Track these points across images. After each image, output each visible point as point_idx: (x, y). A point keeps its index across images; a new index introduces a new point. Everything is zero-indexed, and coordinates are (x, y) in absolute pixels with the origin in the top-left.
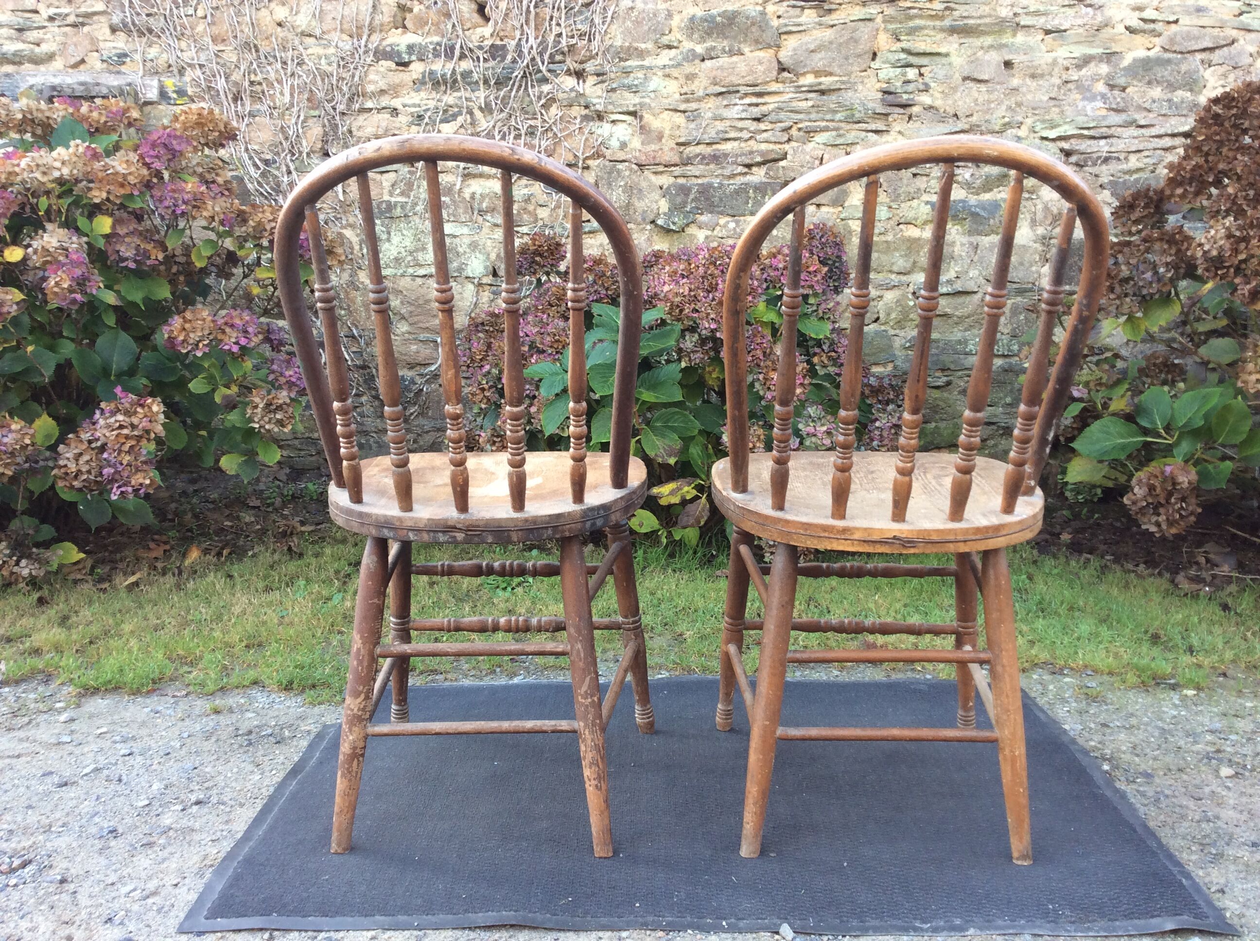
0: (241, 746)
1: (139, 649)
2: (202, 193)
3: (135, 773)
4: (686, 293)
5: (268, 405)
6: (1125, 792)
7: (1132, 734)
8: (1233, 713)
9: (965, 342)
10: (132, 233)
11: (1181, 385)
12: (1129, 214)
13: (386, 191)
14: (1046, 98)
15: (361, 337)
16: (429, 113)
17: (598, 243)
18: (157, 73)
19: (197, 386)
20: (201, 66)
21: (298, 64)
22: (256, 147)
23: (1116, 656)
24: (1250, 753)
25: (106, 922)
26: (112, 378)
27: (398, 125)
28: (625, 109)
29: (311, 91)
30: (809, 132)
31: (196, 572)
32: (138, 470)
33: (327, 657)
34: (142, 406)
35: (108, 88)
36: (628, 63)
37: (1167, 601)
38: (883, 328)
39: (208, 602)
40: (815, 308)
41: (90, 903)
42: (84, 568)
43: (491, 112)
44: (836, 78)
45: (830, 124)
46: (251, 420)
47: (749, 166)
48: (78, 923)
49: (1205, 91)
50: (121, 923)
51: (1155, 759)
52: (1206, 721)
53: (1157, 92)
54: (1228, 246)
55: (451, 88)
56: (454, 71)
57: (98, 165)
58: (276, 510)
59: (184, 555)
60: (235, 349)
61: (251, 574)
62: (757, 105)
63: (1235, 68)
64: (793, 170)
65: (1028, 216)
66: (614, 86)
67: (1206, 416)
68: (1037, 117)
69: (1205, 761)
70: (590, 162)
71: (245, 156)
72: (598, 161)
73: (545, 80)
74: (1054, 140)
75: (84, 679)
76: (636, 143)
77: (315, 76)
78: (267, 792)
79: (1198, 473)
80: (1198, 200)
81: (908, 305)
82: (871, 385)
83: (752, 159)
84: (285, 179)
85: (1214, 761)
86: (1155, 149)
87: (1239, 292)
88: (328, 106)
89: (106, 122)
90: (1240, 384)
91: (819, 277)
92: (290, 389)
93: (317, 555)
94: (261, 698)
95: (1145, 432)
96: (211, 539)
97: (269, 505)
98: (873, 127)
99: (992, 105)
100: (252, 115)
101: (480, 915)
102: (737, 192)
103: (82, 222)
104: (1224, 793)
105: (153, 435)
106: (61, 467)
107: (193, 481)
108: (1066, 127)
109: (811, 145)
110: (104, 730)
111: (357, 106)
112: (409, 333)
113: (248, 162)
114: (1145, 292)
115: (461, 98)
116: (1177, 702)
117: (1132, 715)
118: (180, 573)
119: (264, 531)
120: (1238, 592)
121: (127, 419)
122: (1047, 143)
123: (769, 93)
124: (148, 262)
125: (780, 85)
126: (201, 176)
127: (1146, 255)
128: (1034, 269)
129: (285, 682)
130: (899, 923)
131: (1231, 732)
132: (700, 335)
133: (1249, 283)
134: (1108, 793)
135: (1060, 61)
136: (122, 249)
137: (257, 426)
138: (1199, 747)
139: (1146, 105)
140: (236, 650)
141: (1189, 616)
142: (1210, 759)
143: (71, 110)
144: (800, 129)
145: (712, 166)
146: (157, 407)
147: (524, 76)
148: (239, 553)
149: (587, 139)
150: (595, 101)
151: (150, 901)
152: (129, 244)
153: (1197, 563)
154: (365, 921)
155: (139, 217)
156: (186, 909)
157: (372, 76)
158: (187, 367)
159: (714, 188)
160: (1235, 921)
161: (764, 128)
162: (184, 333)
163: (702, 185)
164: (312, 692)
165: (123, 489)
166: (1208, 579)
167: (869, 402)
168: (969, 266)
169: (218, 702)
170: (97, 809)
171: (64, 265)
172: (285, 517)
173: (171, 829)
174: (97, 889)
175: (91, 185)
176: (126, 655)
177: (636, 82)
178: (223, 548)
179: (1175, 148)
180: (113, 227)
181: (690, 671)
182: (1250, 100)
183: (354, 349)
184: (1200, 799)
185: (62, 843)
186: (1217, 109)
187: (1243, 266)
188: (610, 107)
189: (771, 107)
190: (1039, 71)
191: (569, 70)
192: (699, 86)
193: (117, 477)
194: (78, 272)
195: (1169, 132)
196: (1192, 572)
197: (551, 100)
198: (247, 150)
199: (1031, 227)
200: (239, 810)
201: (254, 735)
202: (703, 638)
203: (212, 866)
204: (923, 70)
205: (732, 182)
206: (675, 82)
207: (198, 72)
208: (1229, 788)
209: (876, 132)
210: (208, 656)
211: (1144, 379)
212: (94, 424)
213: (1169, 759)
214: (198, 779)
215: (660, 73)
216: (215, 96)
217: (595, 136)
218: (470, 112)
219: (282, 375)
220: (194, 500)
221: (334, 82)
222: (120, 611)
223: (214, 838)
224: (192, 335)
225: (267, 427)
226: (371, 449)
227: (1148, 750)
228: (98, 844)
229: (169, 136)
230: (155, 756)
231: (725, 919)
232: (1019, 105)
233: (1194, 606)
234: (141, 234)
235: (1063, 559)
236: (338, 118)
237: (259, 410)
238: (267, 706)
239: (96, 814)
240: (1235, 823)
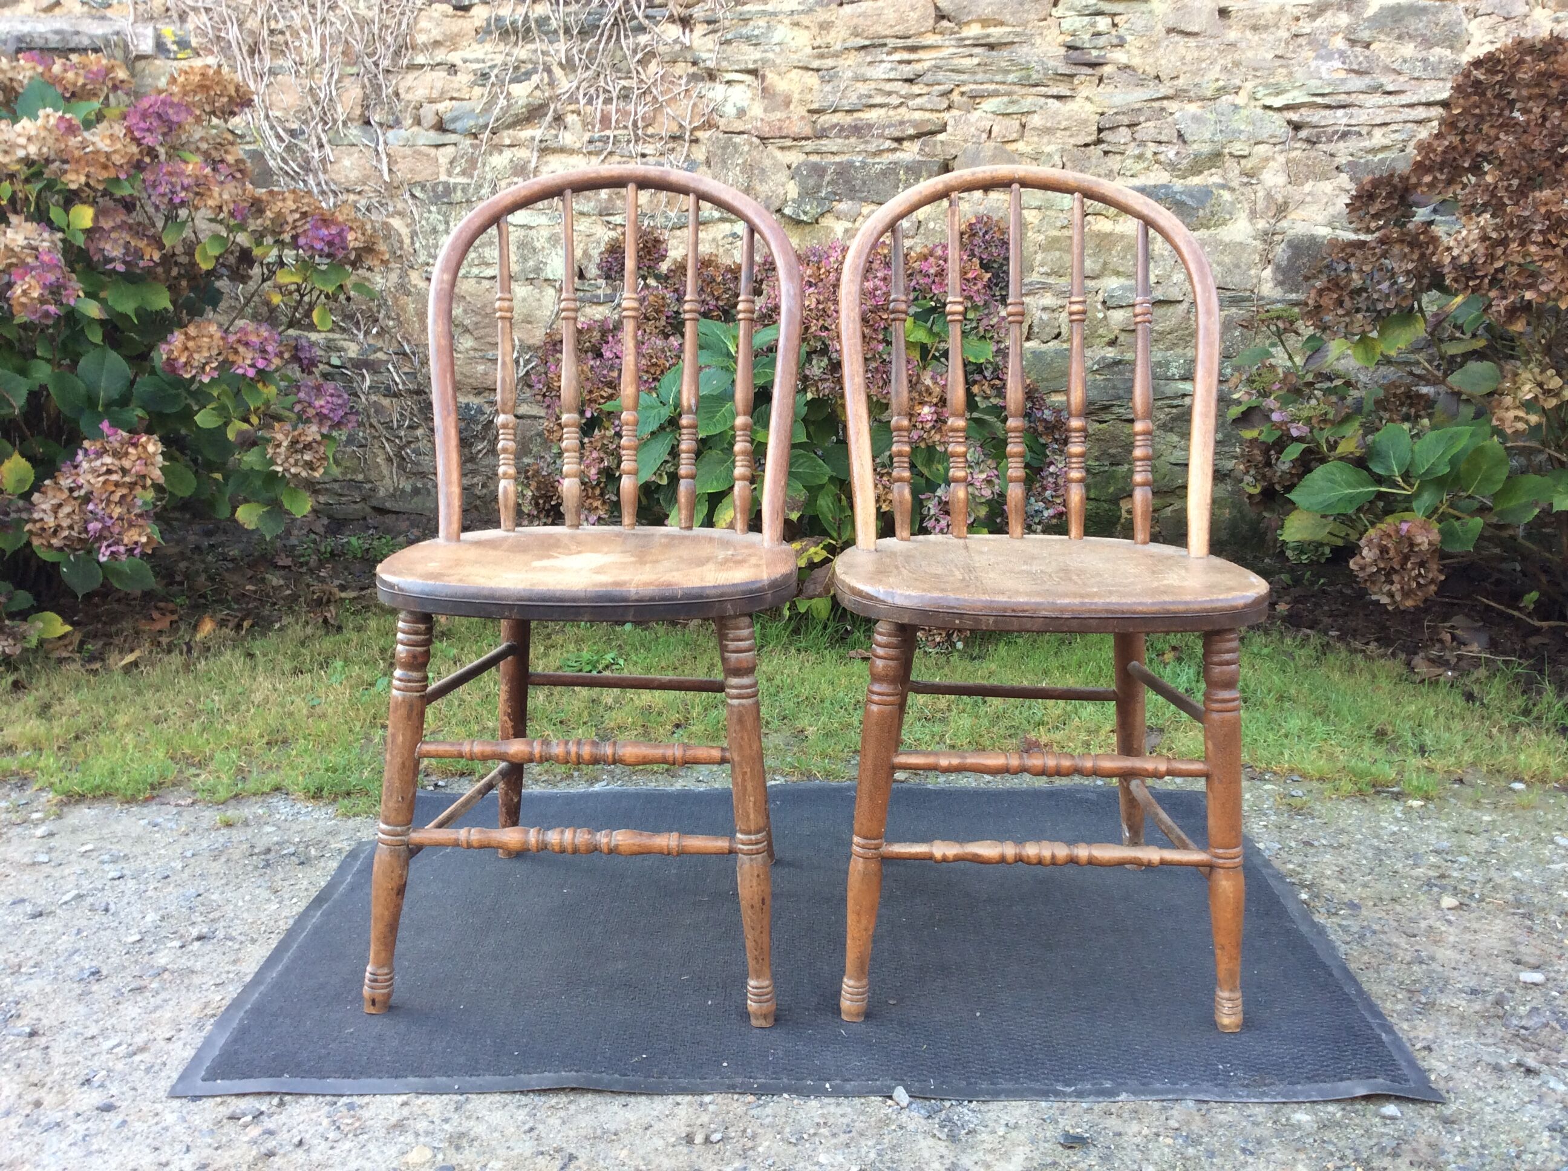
0: (256, 868)
1: (135, 747)
2: (206, 177)
3: (125, 900)
4: (813, 306)
5: (294, 443)
6: (1324, 926)
7: (1340, 855)
8: (1466, 828)
9: (1168, 363)
10: (120, 227)
11: (1426, 421)
12: (1367, 206)
13: (442, 170)
14: (1270, 56)
15: (414, 353)
16: (496, 71)
17: (710, 237)
18: (152, 18)
19: (205, 419)
20: (207, 10)
21: (330, 7)
22: (279, 114)
23: (1331, 757)
24: (1480, 879)
25: (83, 1084)
26: (100, 409)
27: (456, 86)
28: (743, 67)
29: (347, 42)
30: (975, 97)
31: (208, 649)
32: (131, 525)
33: (366, 758)
34: (135, 445)
35: (91, 37)
36: (746, 8)
37: (1400, 688)
38: (1065, 346)
39: (223, 689)
40: (974, 325)
41: (63, 1061)
42: (71, 643)
43: (574, 69)
44: (1009, 29)
45: (1000, 87)
46: (272, 462)
47: (899, 140)
48: (49, 1085)
49: (1469, 48)
50: (102, 1086)
51: (1365, 886)
52: (1433, 839)
53: (1408, 49)
54: (1482, 251)
55: (524, 39)
56: (526, 17)
57: (74, 141)
58: (311, 571)
59: (195, 628)
60: (251, 373)
61: (277, 652)
62: (909, 62)
63: (1506, 19)
64: (954, 146)
65: (1246, 206)
66: (729, 36)
67: (1453, 462)
68: (1259, 81)
69: (1425, 888)
70: (699, 134)
71: (266, 125)
72: (709, 133)
73: (641, 29)
74: (1280, 109)
75: (66, 784)
76: (757, 110)
77: (351, 23)
78: (284, 925)
79: (1440, 531)
80: (1451, 190)
81: (1096, 318)
82: (1045, 420)
83: (903, 131)
84: (316, 154)
85: (1435, 889)
86: (1405, 122)
87: (1494, 309)
88: (369, 62)
89: (85, 85)
90: (1495, 423)
91: (980, 285)
92: (321, 423)
93: (359, 629)
94: (283, 808)
95: (1379, 480)
96: (229, 608)
97: (302, 565)
98: (1054, 91)
99: (1204, 65)
100: (272, 72)
101: (535, 1076)
102: (884, 173)
103: (56, 213)
104: (1443, 928)
105: (149, 482)
106: (35, 521)
107: (208, 534)
108: (1295, 93)
109: (976, 114)
110: (90, 847)
111: (405, 61)
112: (475, 350)
113: (269, 133)
114: (1380, 307)
115: (536, 51)
116: (1399, 815)
117: (1342, 831)
118: (189, 651)
119: (294, 598)
120: (1488, 678)
121: (117, 462)
122: (1271, 113)
123: (924, 48)
124: (141, 264)
125: (938, 37)
126: (206, 155)
127: (1383, 260)
128: (1253, 272)
129: (312, 789)
130: (1037, 1086)
131: (1461, 853)
133: (1505, 298)
134: (1304, 929)
135: (1289, 8)
136: (108, 247)
137: (280, 469)
138: (1419, 871)
139: (1395, 66)
140: (255, 747)
141: (1424, 708)
142: (1430, 885)
143: (40, 69)
144: (962, 94)
145: (853, 140)
146: (153, 446)
147: (616, 23)
148: (262, 625)
149: (695, 105)
150: (704, 56)
151: (137, 1058)
152: (116, 241)
153: (1441, 641)
154: (396, 1083)
155: (129, 205)
156: (181, 1069)
157: (423, 24)
158: (194, 395)
159: (856, 168)
160: (1441, 1085)
161: (918, 92)
162: (186, 354)
163: (840, 163)
164: (346, 801)
165: (113, 549)
166: (1453, 661)
167: (1042, 441)
168: (1173, 269)
169: (231, 813)
170: (77, 946)
171: (33, 269)
172: (322, 580)
173: (166, 970)
174: (74, 1044)
175: (66, 166)
176: (118, 754)
177: (756, 32)
178: (243, 620)
179: (1430, 120)
180: (96, 219)
181: (810, 776)
182: (1520, 62)
183: (407, 370)
184: (1415, 936)
185: (32, 987)
186: (1479, 74)
187: (1500, 276)
188: (724, 64)
189: (926, 65)
190: (1262, 22)
191: (671, 16)
192: (837, 38)
193: (106, 533)
194: (51, 278)
195: (1424, 100)
196: (1434, 653)
197: (650, 55)
198: (267, 117)
199: (1250, 220)
200: (250, 947)
201: (273, 853)
202: (828, 735)
203: (214, 1015)
204: (1117, 19)
205: (877, 160)
206: (806, 32)
207: (204, 17)
208: (1449, 922)
209: (1059, 97)
210: (218, 756)
211: (1382, 413)
212: (76, 467)
213: (1380, 886)
214: (202, 909)
215: (787, 21)
216: (226, 49)
217: (705, 100)
218: (548, 70)
219: (310, 405)
220: (210, 558)
221: (376, 32)
222: (114, 698)
223: (218, 981)
224: (196, 356)
225: (293, 470)
227: (1357, 875)
228: (78, 989)
229: (164, 103)
230: (151, 880)
231: (828, 1080)
232: (1237, 64)
233: (1432, 695)
234: (130, 228)
235: (1275, 635)
236: (381, 76)
237: (283, 449)
238: (290, 818)
239: (76, 952)
240: (1453, 965)
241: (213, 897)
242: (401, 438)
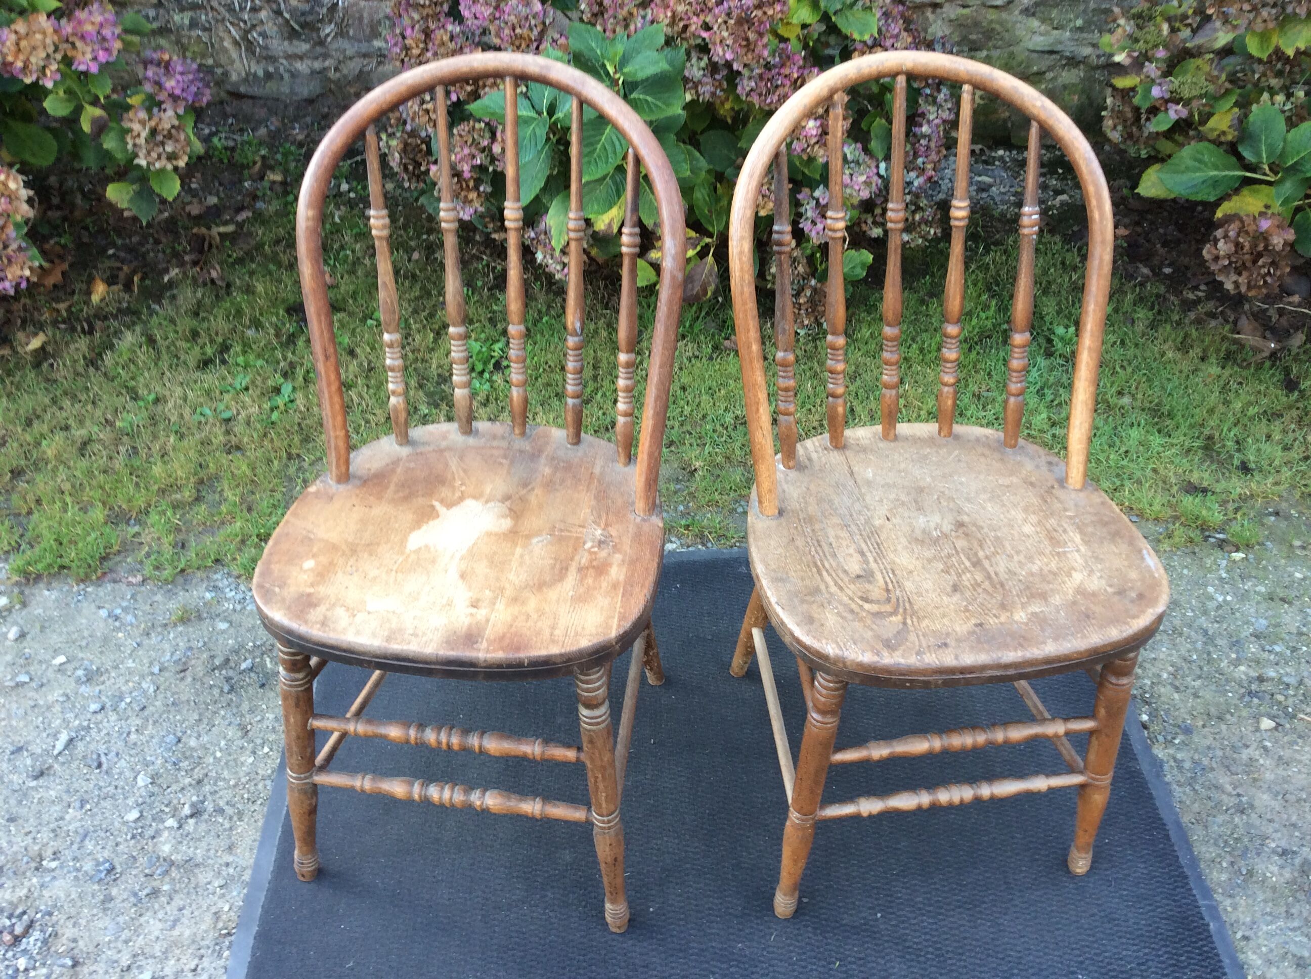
0: (222, 691)
5: (154, 132)
6: (1162, 763)
8: (1281, 593)
19: (52, 108)
24: (1292, 680)
37: (1227, 372)
46: (134, 153)
51: (1196, 695)
52: (1252, 614)
59: (88, 288)
60: (94, 67)
61: (175, 330)
69: (1247, 699)
78: (264, 791)
79: (1294, 230)
85: (1256, 700)
92: (174, 102)
93: (247, 291)
94: (228, 590)
95: (1244, 165)
104: (1261, 761)
105: (18, 218)
110: (62, 659)
116: (1224, 575)
118: (91, 328)
131: (1276, 637)
132: (710, 59)
137: (143, 163)
138: (1241, 671)
141: (1249, 403)
142: (1251, 694)
146: (13, 180)
148: (153, 279)
162: (21, 56)
169: (183, 598)
173: (172, 862)
178: (131, 271)
184: (1237, 774)
185: (58, 890)
196: (1259, 303)
201: (233, 667)
208: (1267, 751)
213: (1208, 696)
214: (185, 763)
222: (35, 413)
223: (221, 879)
224: (33, 57)
225: (157, 164)
226: (282, 78)
227: (1189, 679)
228: (100, 893)
230: (129, 713)
233: (1256, 380)
237: (142, 141)
238: (238, 607)
239: (85, 836)
240: (1268, 816)
241: (193, 743)
242: (245, 22)
